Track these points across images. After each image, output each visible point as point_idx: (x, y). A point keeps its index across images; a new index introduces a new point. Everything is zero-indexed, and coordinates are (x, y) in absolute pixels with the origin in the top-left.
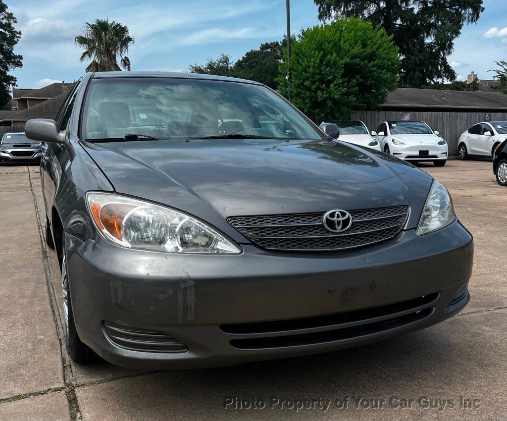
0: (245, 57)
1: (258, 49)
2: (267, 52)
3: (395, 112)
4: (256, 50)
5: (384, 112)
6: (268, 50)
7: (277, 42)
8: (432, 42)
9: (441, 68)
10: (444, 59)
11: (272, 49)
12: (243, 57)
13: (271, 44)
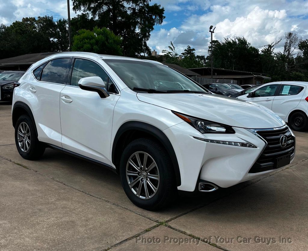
0: (12, 25)
1: (21, 20)
7: (34, 18)
8: (139, 33)
9: (144, 47)
10: (145, 43)
11: (30, 22)
13: (30, 18)
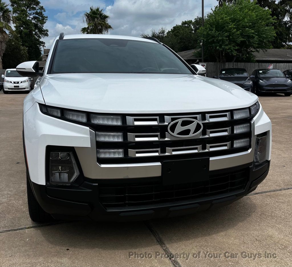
0: (172, 29)
1: (180, 24)
2: (185, 26)
3: (264, 64)
4: (179, 25)
5: (258, 63)
6: (186, 25)
7: (191, 21)
9: (291, 36)
11: (188, 24)
12: (171, 29)
13: (188, 21)
